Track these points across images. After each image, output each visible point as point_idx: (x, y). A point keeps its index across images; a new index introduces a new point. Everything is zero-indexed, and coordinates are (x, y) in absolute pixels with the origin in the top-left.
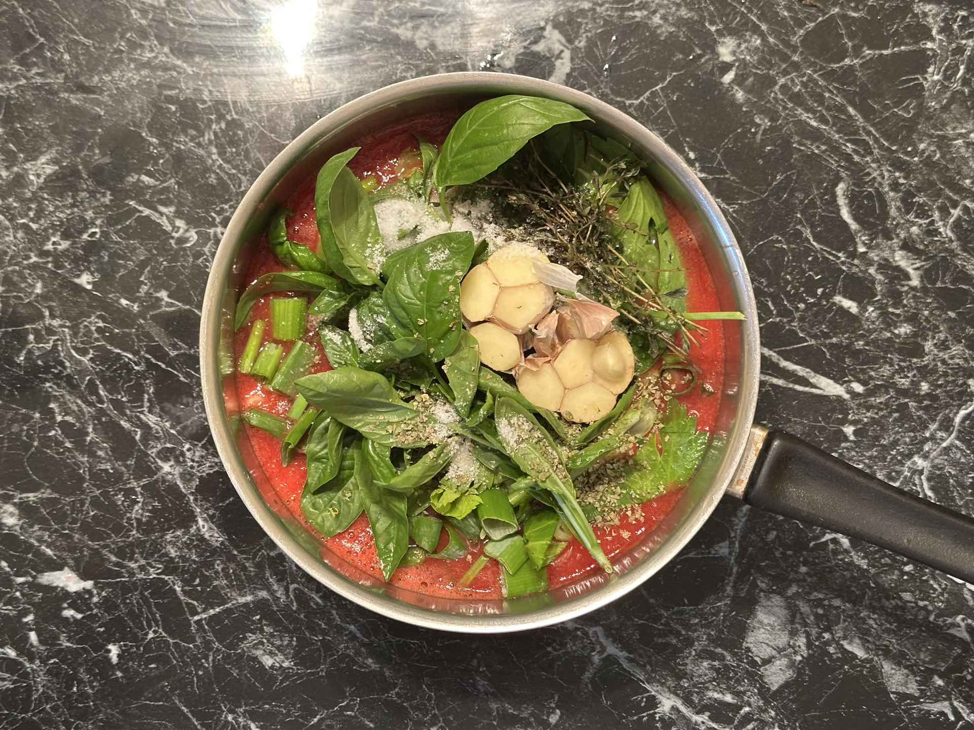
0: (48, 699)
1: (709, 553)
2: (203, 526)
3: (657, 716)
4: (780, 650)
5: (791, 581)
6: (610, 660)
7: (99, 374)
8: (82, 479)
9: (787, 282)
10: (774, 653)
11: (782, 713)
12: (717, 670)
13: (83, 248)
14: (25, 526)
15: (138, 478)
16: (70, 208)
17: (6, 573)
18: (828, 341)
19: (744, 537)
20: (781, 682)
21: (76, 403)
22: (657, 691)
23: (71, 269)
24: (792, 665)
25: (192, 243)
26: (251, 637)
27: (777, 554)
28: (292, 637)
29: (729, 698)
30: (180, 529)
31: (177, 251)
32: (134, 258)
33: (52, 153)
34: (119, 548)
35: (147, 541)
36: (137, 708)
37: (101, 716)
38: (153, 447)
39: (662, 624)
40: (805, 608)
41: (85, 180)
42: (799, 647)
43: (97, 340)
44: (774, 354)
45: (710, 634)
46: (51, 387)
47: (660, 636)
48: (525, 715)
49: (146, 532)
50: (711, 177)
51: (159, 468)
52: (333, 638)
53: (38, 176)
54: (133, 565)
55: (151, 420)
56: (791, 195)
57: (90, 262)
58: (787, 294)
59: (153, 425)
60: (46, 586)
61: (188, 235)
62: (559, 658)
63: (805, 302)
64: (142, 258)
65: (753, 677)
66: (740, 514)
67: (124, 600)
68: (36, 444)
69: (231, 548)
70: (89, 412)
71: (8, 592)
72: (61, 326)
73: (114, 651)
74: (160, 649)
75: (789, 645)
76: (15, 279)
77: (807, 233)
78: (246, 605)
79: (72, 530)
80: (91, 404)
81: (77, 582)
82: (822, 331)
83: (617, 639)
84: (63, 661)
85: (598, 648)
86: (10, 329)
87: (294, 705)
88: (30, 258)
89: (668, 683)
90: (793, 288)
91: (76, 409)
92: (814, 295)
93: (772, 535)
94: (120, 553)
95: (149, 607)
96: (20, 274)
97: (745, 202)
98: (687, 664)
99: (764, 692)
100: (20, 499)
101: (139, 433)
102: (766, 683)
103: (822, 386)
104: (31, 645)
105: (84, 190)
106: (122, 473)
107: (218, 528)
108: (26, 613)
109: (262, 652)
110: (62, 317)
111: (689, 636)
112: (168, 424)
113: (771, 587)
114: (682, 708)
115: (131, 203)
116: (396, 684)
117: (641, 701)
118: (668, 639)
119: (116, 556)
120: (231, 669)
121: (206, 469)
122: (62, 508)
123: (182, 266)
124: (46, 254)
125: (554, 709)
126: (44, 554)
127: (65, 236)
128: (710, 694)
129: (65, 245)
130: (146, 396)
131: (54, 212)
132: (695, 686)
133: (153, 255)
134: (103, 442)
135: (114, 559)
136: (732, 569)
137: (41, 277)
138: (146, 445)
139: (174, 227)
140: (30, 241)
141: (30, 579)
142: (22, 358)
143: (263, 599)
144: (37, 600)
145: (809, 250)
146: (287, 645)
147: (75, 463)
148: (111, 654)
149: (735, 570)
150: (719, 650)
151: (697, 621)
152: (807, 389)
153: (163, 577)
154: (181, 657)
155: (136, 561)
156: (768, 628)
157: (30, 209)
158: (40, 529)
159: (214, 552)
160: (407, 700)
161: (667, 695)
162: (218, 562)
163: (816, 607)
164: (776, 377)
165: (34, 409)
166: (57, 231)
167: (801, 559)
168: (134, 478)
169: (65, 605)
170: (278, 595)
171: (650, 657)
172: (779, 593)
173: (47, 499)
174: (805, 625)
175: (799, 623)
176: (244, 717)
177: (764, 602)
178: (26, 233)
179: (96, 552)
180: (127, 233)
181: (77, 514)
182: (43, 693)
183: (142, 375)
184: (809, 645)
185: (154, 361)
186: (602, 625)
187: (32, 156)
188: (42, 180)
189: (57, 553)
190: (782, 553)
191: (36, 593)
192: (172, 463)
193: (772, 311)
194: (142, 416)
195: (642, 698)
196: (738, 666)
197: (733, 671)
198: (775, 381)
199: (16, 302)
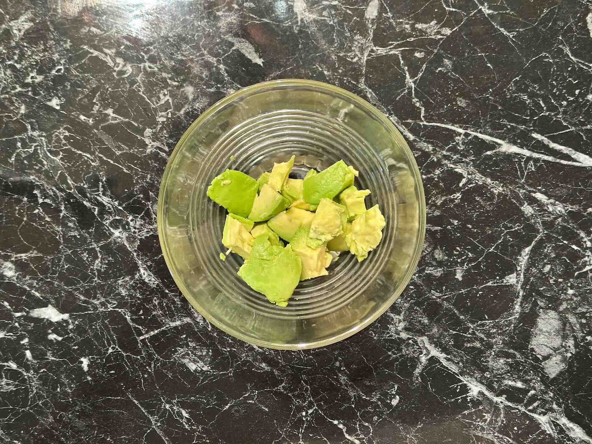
0: (40, 397)
1: (502, 282)
2: (144, 274)
3: (469, 398)
4: (555, 350)
5: (561, 300)
6: (433, 360)
7: (68, 169)
8: (59, 243)
9: (553, 86)
10: (551, 351)
11: (558, 395)
12: (510, 365)
13: (53, 80)
14: (20, 276)
15: (97, 241)
16: (42, 52)
17: (8, 310)
18: (584, 128)
19: (527, 270)
20: (557, 372)
21: (51, 190)
22: (468, 381)
23: (45, 96)
24: (564, 360)
25: (128, 74)
26: (181, 350)
27: (551, 281)
28: (208, 350)
29: (519, 385)
30: (128, 275)
31: (119, 80)
32: (88, 86)
33: (29, 15)
34: (86, 290)
35: (105, 285)
36: (103, 401)
37: (77, 408)
38: (107, 219)
39: (469, 334)
40: (572, 319)
41: (52, 32)
42: (569, 347)
43: (65, 145)
44: (546, 139)
45: (504, 339)
46: (34, 179)
47: (469, 342)
48: (374, 400)
49: (105, 279)
50: (496, 13)
51: (111, 234)
52: (237, 349)
53: (20, 30)
54: (96, 302)
55: (105, 200)
56: (555, 23)
57: (57, 90)
58: (554, 95)
59: (106, 204)
60: (36, 318)
61: (125, 69)
62: (396, 359)
63: (567, 100)
64: (94, 86)
65: (536, 369)
66: (523, 254)
67: (91, 326)
68: (25, 219)
69: (164, 288)
70: (62, 196)
71: (10, 324)
72: (39, 136)
73: (85, 362)
74: (118, 360)
75: (562, 346)
76: (6, 103)
77: (567, 50)
78: (176, 328)
79: (52, 278)
80: (62, 190)
81: (57, 315)
82: (580, 121)
83: (438, 344)
84: (50, 370)
85: (425, 352)
86: (4, 139)
87: (212, 397)
88: (16, 88)
89: (476, 375)
90: (558, 90)
91: (52, 194)
92: (573, 95)
93: (547, 268)
94: (87, 293)
95: (109, 331)
96: (10, 100)
97: (521, 30)
98: (488, 361)
99: (544, 379)
100: (16, 258)
101: (97, 210)
102: (546, 373)
103: (581, 160)
104: (27, 359)
105: (51, 39)
106: (86, 238)
107: (154, 274)
108: (22, 337)
109: (188, 360)
110: (41, 130)
111: (489, 341)
112: (116, 203)
113: (548, 305)
114: (487, 393)
115: (85, 47)
116: (283, 380)
117: (457, 388)
118: (474, 344)
119: (84, 295)
120: (167, 372)
121: (144, 234)
122: (46, 263)
123: (122, 91)
124: (27, 85)
125: (394, 395)
126: (34, 296)
127: (40, 72)
128: (506, 382)
129: (39, 78)
130: (101, 184)
131: (31, 55)
132: (495, 376)
133: (102, 84)
134: (72, 217)
135: (82, 298)
136: (519, 293)
137: (24, 102)
138: (102, 218)
139: (115, 63)
140: (16, 77)
141: (25, 314)
142: (13, 159)
143: (188, 323)
144: (30, 328)
145: (569, 63)
146: (205, 356)
147: (53, 232)
148: (83, 365)
149: (521, 294)
150: (511, 351)
151: (495, 330)
152: (570, 163)
153: (117, 309)
154: (132, 365)
155: (98, 299)
156: (547, 334)
157: (15, 54)
158: (30, 279)
159: (153, 291)
160: (291, 391)
161: (475, 383)
162: (155, 298)
163: (581, 318)
164: (547, 155)
165: (23, 195)
166: (34, 68)
167: (569, 285)
168: (95, 242)
169: (50, 331)
170: (198, 320)
171: (462, 357)
172: (553, 309)
173: (35, 257)
174: (574, 331)
175: (569, 330)
176: (177, 405)
177: (542, 315)
178: (13, 71)
179: (70, 294)
180: (83, 69)
181: (56, 268)
182: (37, 393)
183: (98, 169)
184: (576, 346)
185: (105, 159)
186: (427, 336)
187: (15, 17)
188: (22, 33)
189: (43, 295)
190: (554, 281)
191: (29, 324)
192: (121, 230)
193: (543, 108)
194: (98, 198)
195: (457, 386)
196: (526, 362)
197: (522, 365)
198: (546, 158)
199: (8, 120)
